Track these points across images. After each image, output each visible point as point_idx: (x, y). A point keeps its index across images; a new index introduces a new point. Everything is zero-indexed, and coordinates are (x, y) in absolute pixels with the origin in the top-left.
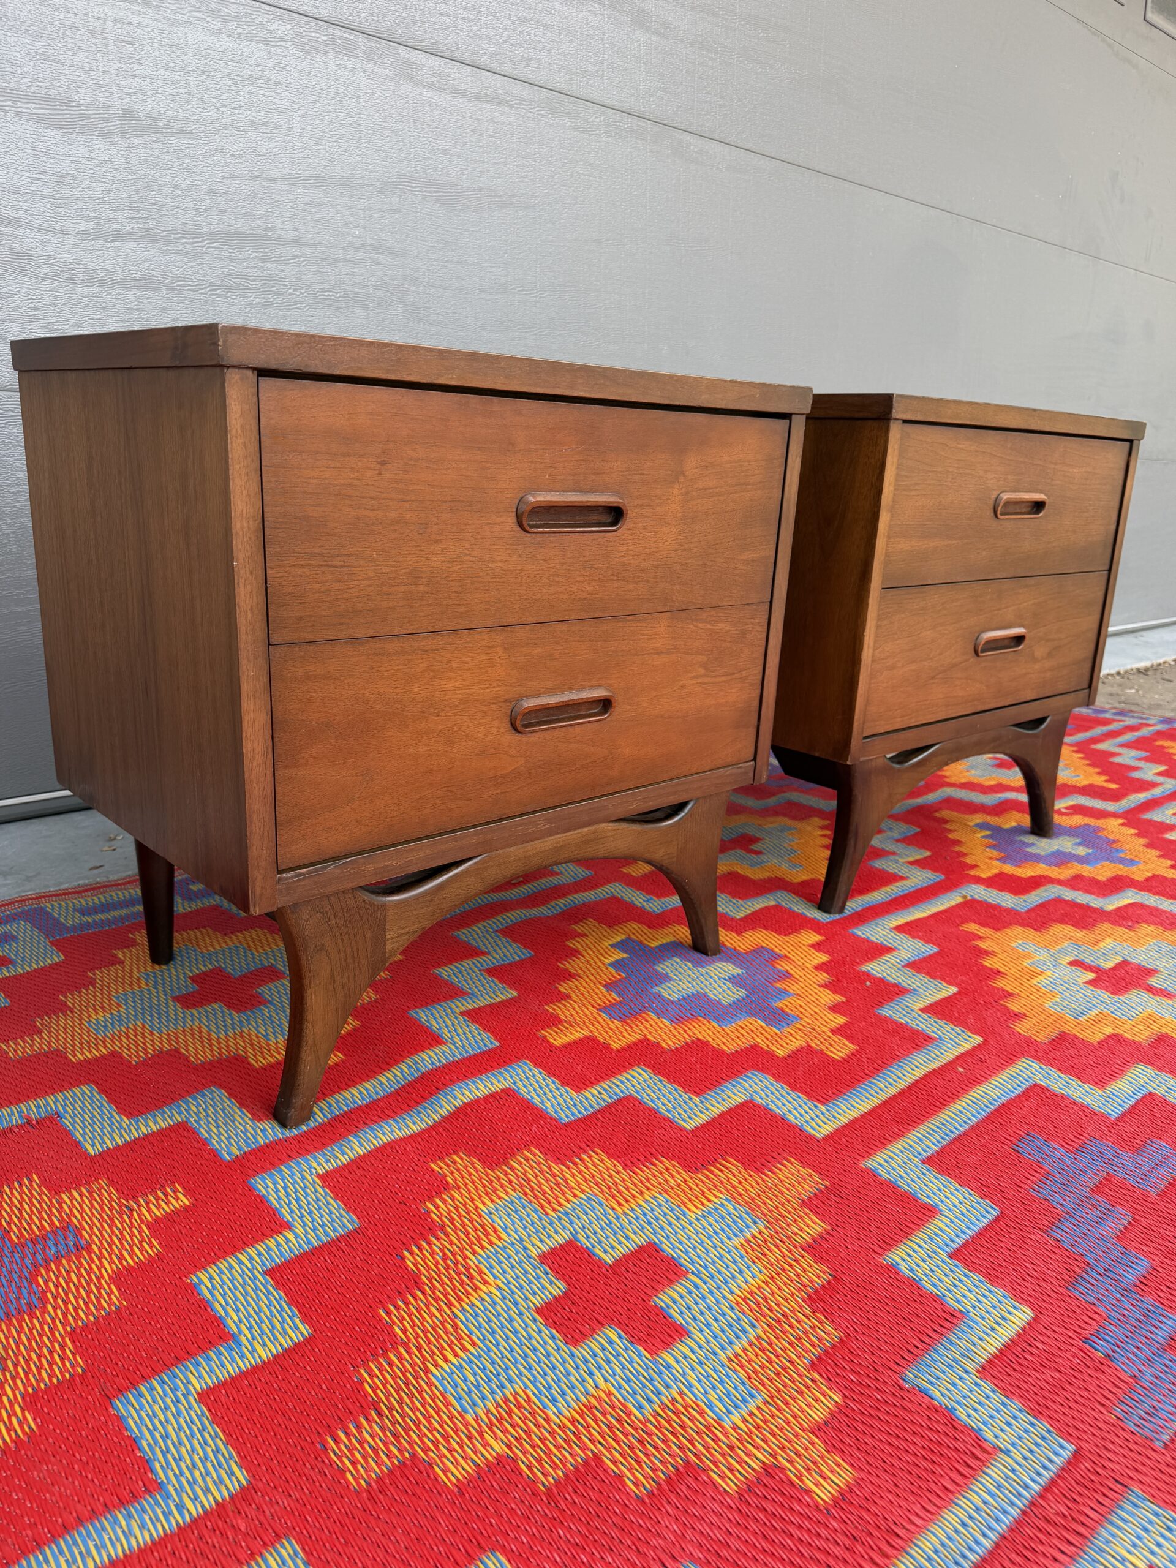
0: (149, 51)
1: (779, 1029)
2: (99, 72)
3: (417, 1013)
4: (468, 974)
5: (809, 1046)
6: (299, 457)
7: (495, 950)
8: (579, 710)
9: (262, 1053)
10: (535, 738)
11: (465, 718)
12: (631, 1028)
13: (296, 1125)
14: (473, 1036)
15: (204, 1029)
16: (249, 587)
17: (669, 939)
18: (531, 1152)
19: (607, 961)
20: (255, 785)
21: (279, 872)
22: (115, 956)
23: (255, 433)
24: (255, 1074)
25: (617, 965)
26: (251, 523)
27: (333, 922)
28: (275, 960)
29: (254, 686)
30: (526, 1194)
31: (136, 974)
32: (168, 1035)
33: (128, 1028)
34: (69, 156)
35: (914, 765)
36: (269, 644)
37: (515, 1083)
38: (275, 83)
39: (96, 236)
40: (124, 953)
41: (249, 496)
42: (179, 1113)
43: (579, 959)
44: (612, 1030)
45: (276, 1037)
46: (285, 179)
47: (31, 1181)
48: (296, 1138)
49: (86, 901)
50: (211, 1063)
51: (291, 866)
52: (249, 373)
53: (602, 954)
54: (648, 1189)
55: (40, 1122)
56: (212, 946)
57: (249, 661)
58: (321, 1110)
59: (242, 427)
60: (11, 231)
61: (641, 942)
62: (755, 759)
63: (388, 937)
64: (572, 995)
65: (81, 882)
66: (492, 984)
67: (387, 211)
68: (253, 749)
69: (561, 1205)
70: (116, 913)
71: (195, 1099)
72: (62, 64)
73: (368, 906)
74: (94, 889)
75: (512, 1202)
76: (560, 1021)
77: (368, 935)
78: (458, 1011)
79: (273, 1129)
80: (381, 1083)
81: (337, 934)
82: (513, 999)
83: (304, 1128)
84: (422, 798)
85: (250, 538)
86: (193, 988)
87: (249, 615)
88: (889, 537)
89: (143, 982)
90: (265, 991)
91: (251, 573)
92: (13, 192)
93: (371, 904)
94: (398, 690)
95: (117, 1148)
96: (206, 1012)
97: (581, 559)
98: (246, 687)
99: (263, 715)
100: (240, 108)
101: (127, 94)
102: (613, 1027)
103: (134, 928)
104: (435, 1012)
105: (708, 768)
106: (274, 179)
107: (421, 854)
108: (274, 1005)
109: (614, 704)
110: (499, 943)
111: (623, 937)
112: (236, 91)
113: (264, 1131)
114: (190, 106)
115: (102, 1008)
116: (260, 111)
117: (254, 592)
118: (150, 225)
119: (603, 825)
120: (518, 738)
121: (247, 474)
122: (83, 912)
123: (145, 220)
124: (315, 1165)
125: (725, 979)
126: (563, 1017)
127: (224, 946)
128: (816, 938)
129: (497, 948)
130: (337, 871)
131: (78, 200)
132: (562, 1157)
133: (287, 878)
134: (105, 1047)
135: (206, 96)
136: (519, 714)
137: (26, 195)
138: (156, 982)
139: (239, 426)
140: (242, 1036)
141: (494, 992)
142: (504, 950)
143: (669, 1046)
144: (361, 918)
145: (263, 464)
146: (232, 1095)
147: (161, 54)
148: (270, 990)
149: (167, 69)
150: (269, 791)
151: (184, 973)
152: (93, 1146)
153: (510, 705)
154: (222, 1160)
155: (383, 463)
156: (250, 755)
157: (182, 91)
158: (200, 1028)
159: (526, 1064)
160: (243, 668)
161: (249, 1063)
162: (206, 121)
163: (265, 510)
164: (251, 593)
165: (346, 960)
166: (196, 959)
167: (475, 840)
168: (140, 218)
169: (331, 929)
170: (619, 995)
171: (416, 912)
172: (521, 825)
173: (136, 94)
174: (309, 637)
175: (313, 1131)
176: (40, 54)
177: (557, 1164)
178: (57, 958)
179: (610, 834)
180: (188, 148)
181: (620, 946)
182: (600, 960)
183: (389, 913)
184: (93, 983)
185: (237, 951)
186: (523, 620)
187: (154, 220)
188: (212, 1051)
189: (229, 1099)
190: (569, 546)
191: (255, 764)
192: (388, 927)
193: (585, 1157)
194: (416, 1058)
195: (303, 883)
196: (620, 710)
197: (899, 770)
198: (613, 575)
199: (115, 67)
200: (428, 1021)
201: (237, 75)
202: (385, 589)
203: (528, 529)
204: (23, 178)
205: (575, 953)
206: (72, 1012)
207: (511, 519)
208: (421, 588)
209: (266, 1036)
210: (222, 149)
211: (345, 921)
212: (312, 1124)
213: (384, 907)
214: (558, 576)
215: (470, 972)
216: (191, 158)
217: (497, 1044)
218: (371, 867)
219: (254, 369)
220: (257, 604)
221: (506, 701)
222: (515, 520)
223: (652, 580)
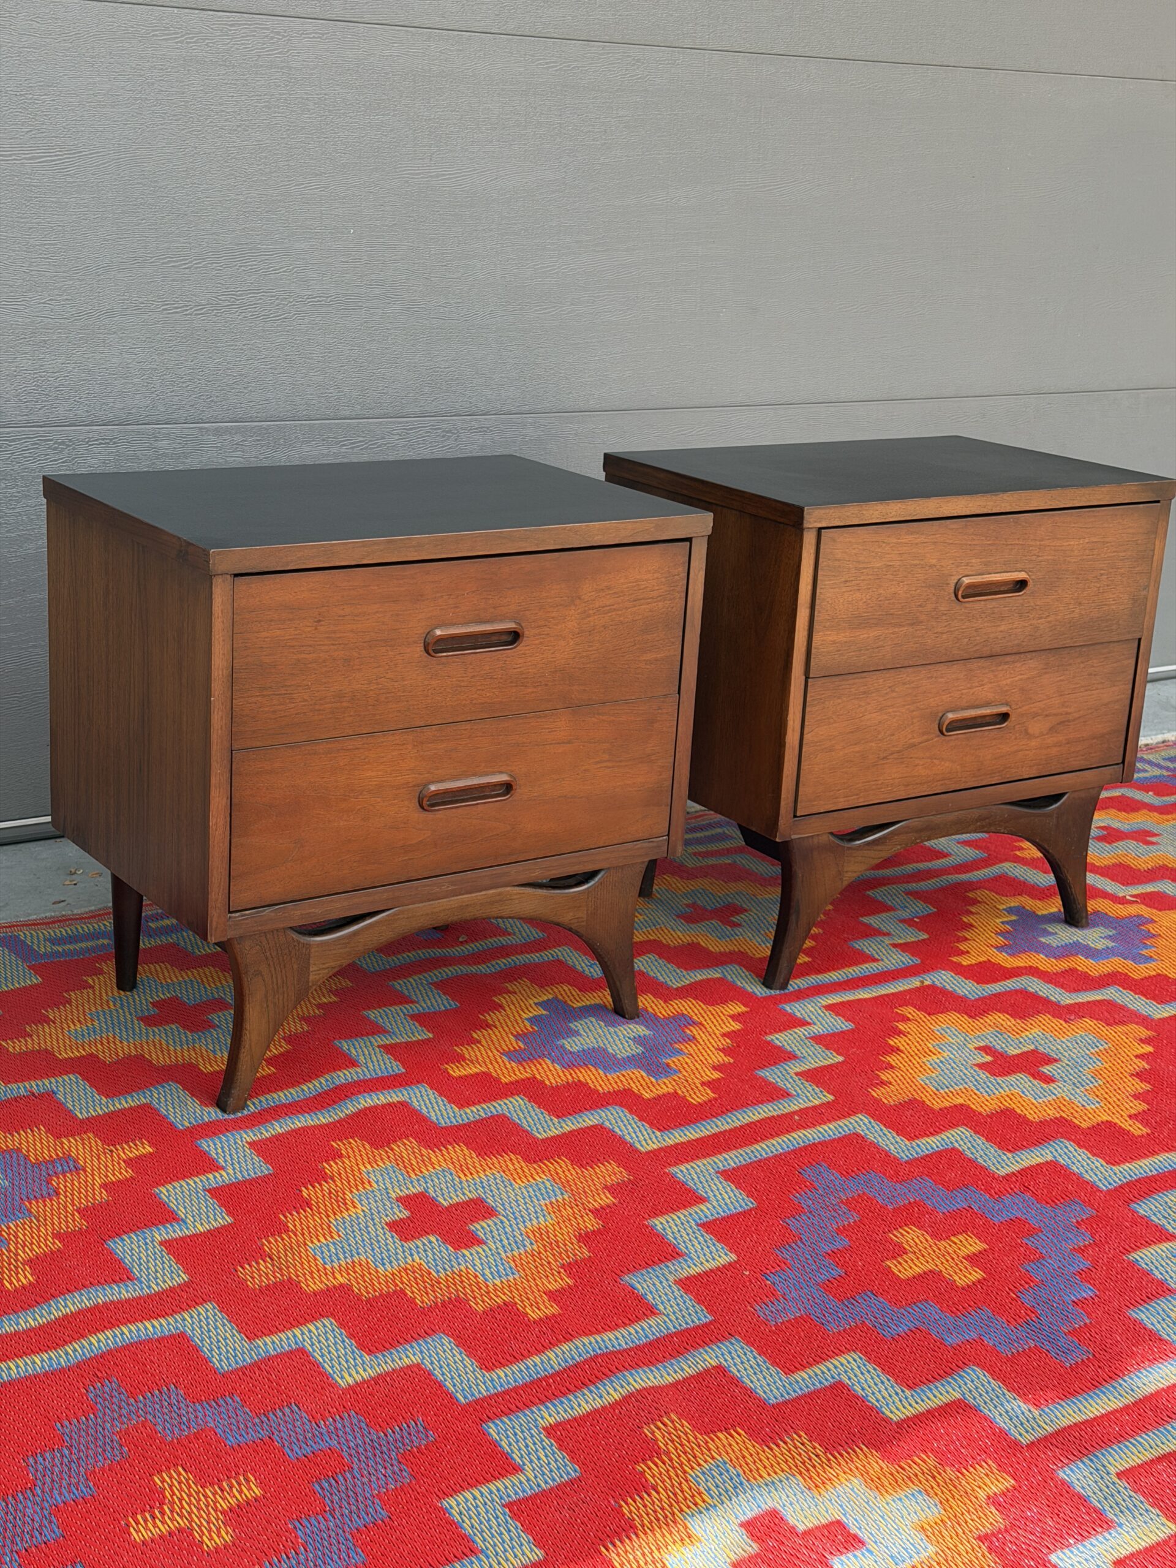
1: (656, 1079)
3: (340, 1043)
4: (394, 1017)
5: (676, 1093)
6: (259, 625)
7: (424, 1000)
8: (484, 792)
9: (210, 1063)
10: (440, 815)
11: (379, 800)
12: (525, 1068)
13: (234, 1112)
14: (385, 1064)
15: (164, 1042)
16: (220, 713)
17: (598, 1001)
18: (409, 1140)
19: (525, 1016)
21: (230, 912)
22: (86, 982)
23: (231, 614)
24: (204, 1077)
25: (533, 1020)
26: (223, 671)
27: (268, 954)
28: (225, 994)
29: (219, 780)
30: (398, 1165)
31: (105, 997)
32: (135, 1044)
33: (101, 1037)
35: (868, 843)
36: (232, 750)
37: (410, 1098)
40: (93, 980)
41: (224, 654)
42: (145, 1098)
43: (500, 1012)
44: (507, 1068)
45: (222, 1053)
47: (39, 1129)
48: (233, 1120)
49: (54, 932)
50: (170, 1066)
51: (240, 908)
52: (229, 577)
53: (522, 1010)
54: (490, 1168)
55: (42, 1095)
56: (171, 978)
57: (217, 763)
58: (254, 1104)
59: (222, 611)
61: (565, 1002)
62: (668, 835)
63: (311, 969)
64: (483, 1041)
65: (48, 914)
66: (413, 1027)
68: (216, 823)
69: (421, 1172)
70: (83, 945)
71: (157, 1089)
73: (296, 943)
74: (60, 921)
75: (386, 1169)
76: (464, 1059)
77: (295, 966)
78: (376, 1044)
79: (216, 1113)
80: (303, 1090)
81: (271, 964)
82: (428, 1040)
83: (240, 1115)
84: (342, 861)
85: (222, 681)
86: (153, 1011)
87: (219, 731)
89: (111, 1004)
90: (214, 1017)
91: (221, 704)
93: (299, 942)
94: (325, 780)
95: (100, 1116)
96: (165, 1030)
97: (481, 672)
98: (214, 781)
99: (225, 800)
102: (508, 1066)
103: (104, 958)
104: (356, 1043)
105: (616, 842)
107: (338, 905)
108: (222, 1029)
109: (514, 787)
110: (430, 993)
111: (550, 997)
113: (209, 1113)
115: (79, 1021)
117: (222, 716)
119: (508, 889)
120: (424, 815)
121: (224, 640)
122: (54, 941)
124: (245, 1136)
125: (629, 1038)
126: (467, 1056)
127: (181, 979)
128: (740, 1008)
129: (426, 998)
130: (272, 914)
132: (432, 1145)
133: (236, 917)
134: (84, 1050)
136: (426, 796)
138: (122, 1005)
139: (220, 611)
140: (194, 1050)
141: (412, 1033)
142: (433, 1001)
143: (551, 1083)
144: (290, 952)
145: (235, 632)
146: (185, 1088)
148: (219, 1017)
150: (225, 853)
151: (146, 999)
152: (81, 1113)
153: (419, 789)
154: (176, 1129)
155: (319, 621)
156: (214, 828)
158: (160, 1041)
159: (424, 1087)
160: (213, 768)
161: (199, 1069)
165: (277, 984)
166: (156, 989)
167: (385, 896)
169: (267, 959)
170: (525, 1044)
171: (334, 952)
172: (428, 885)
174: (259, 744)
175: (247, 1117)
177: (426, 1149)
178: (36, 980)
179: (514, 897)
181: (544, 1005)
182: (520, 1015)
183: (313, 950)
184: (69, 1002)
185: (192, 984)
186: (429, 723)
188: (170, 1058)
189: (183, 1091)
190: (471, 664)
191: (217, 833)
192: (311, 962)
193: (450, 1147)
194: (334, 1075)
195: (248, 922)
196: (521, 792)
198: (511, 682)
200: (348, 1050)
202: (317, 707)
203: (433, 654)
205: (499, 1007)
206: (54, 1023)
207: (420, 648)
208: (345, 704)
209: (214, 1051)
211: (277, 953)
212: (245, 1112)
213: (308, 946)
214: (461, 687)
215: (396, 1015)
217: (404, 1071)
218: (298, 913)
219: (231, 574)
220: (226, 724)
221: (414, 786)
222: (423, 649)
223: (550, 684)
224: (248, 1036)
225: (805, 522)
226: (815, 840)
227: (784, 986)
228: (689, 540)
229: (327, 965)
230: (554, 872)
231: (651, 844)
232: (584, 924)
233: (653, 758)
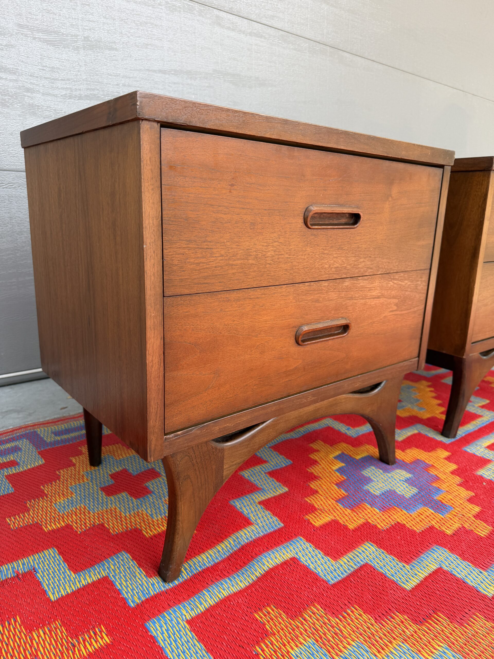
0: (96, 9)
1: (443, 515)
2: (73, 19)
3: (234, 502)
4: (259, 475)
5: (463, 527)
6: (184, 180)
7: (271, 460)
8: (330, 331)
9: (150, 527)
10: (308, 348)
11: (271, 338)
12: (358, 514)
13: (172, 581)
14: (268, 519)
15: (118, 510)
16: (152, 261)
17: (365, 454)
18: (316, 607)
19: (334, 468)
20: (153, 382)
21: (165, 434)
22: (71, 461)
23: (158, 163)
24: (146, 542)
25: (340, 471)
26: (155, 220)
27: (194, 461)
28: (155, 465)
29: (154, 322)
30: (317, 641)
31: (82, 473)
32: (98, 514)
33: (76, 509)
34: (58, 59)
35: (491, 357)
36: (164, 296)
37: (297, 554)
38: (156, 25)
39: (70, 97)
40: (76, 459)
41: (153, 203)
42: (104, 570)
43: (318, 466)
44: (346, 515)
45: (157, 516)
46: (160, 71)
47: (16, 621)
48: (171, 590)
49: (58, 427)
50: (122, 534)
51: (172, 430)
52: (155, 124)
53: (330, 464)
54: (394, 639)
55: (25, 575)
56: (122, 455)
57: (151, 307)
58: (186, 569)
59: (150, 158)
60: (29, 94)
61: (350, 456)
62: (419, 357)
63: (225, 467)
64: (319, 490)
65: (56, 416)
66: (273, 483)
67: (207, 87)
68: (152, 361)
69: (341, 651)
70: (73, 435)
71: (113, 560)
72: (56, 15)
73: (214, 450)
74: (62, 420)
75: (309, 647)
76: (316, 509)
78: (257, 501)
79: (158, 583)
80: (219, 551)
81: (197, 469)
82: (286, 493)
83: (176, 582)
84: (247, 385)
85: (154, 230)
86: (111, 482)
87: (152, 278)
88: (488, 235)
89: (85, 478)
90: (150, 485)
91: (154, 252)
92: (31, 76)
93: (216, 449)
94: (235, 322)
95: (68, 595)
96: (119, 498)
97: (336, 244)
98: (150, 323)
99: (159, 340)
100: (139, 37)
101: (86, 29)
102: (346, 513)
103: (81, 444)
104: (244, 501)
105: (395, 362)
106: (155, 71)
107: (244, 419)
108: (155, 494)
109: (350, 328)
110: (273, 455)
111: (340, 452)
112: (138, 29)
113: (153, 585)
114: (116, 36)
115: (63, 494)
116: (149, 39)
117: (156, 264)
118: (96, 92)
120: (301, 349)
121: (153, 189)
122: (57, 434)
123: (93, 90)
124: (184, 612)
125: (403, 481)
126: (317, 506)
127: (128, 455)
128: (446, 454)
129: (272, 458)
130: (199, 432)
131: (62, 80)
132: (335, 612)
133: (170, 438)
134: (64, 521)
135: (123, 31)
136: (301, 335)
137: (37, 77)
138: (92, 478)
139: (148, 158)
140: (138, 515)
141: (275, 488)
142: (276, 459)
143: (382, 527)
144: (210, 457)
145: (162, 183)
146: (134, 558)
147: (102, 11)
148: (153, 484)
149: (105, 17)
150: (161, 386)
151: (107, 472)
152: (53, 594)
153: (295, 330)
154: (129, 607)
155: (232, 185)
156: (150, 364)
157: (112, 28)
158: (115, 509)
159: (301, 539)
160: (148, 312)
161: (143, 534)
162: (123, 43)
163: (163, 213)
164: (154, 264)
165: (201, 483)
166: (113, 464)
168: (91, 89)
169: (193, 465)
170: (345, 491)
171: (240, 452)
172: (299, 398)
173: (90, 29)
174: (187, 292)
175: (181, 585)
176: (45, 10)
177: (333, 617)
178: (41, 462)
179: (343, 401)
180: (115, 56)
181: (340, 458)
182: (330, 468)
183: (226, 453)
184: (58, 478)
185: (135, 459)
186: (304, 280)
187: (98, 90)
188: (122, 525)
189: (132, 560)
190: (331, 237)
191: (153, 370)
192: (225, 462)
193: (349, 612)
194: (237, 534)
195: (179, 440)
196: (353, 331)
197: (485, 360)
198: (353, 253)
199: (81, 16)
200: (241, 508)
201: (139, 21)
202: (231, 262)
203: (310, 226)
204: (36, 69)
205: (315, 462)
206: (47, 497)
207: (301, 221)
208: (250, 262)
209: (152, 515)
210: (131, 56)
211: (201, 460)
212: (181, 580)
213: (222, 450)
214: (324, 254)
215: (260, 474)
216: (116, 60)
217: (282, 525)
218: (217, 428)
219: (158, 122)
220: (158, 271)
221: (293, 327)
222: (303, 221)
223: (372, 256)
224: (181, 525)
225: (493, 166)
226: (474, 358)
227: (454, 435)
229: (235, 462)
231: (410, 363)
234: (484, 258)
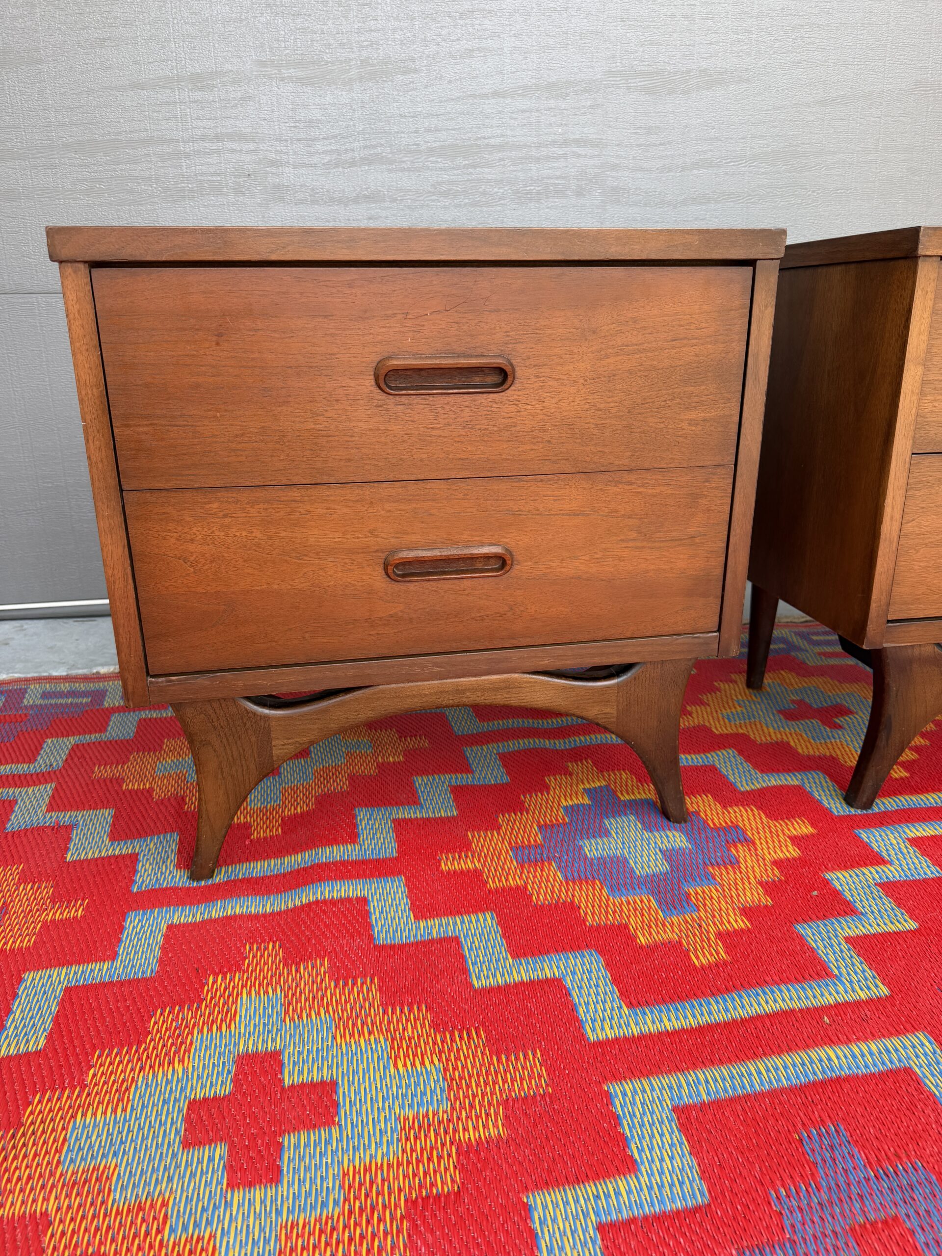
0: (382, 7)
1: (665, 915)
2: (343, 33)
3: (361, 811)
4: (437, 787)
5: (679, 942)
6: (136, 334)
7: (481, 771)
10: (417, 588)
11: (331, 564)
12: (523, 872)
13: (199, 880)
14: (383, 843)
16: (97, 443)
18: (322, 962)
19: (564, 804)
20: (118, 604)
21: (151, 676)
23: (92, 316)
25: (571, 810)
26: (95, 390)
27: (217, 724)
29: (110, 524)
30: (286, 997)
34: (318, 105)
36: (121, 490)
37: (374, 894)
38: (490, 12)
39: (337, 165)
41: (88, 368)
42: (141, 846)
43: (543, 795)
44: (503, 869)
46: (495, 94)
51: (163, 672)
52: (81, 266)
53: (566, 796)
54: (381, 1031)
55: (63, 827)
57: (103, 503)
58: (225, 872)
60: (274, 170)
61: (615, 793)
62: (719, 630)
63: (273, 743)
64: (503, 828)
66: (446, 801)
67: (591, 107)
68: (114, 575)
71: (158, 838)
72: (316, 33)
73: (250, 715)
76: (468, 848)
77: (253, 739)
78: (394, 817)
80: (283, 863)
81: (222, 734)
82: (449, 818)
85: (95, 403)
87: (100, 465)
91: (98, 431)
93: (256, 714)
94: (254, 535)
95: (85, 860)
97: (459, 419)
98: (102, 525)
100: (458, 39)
101: (363, 47)
102: (508, 866)
104: (375, 813)
105: (648, 634)
106: (486, 96)
109: (510, 562)
110: (492, 765)
111: (604, 783)
112: (454, 26)
113: (174, 877)
114: (415, 46)
116: (474, 39)
117: (103, 448)
118: (379, 150)
119: (516, 675)
121: (87, 350)
123: (375, 147)
124: (177, 915)
125: (661, 849)
126: (474, 845)
128: (804, 828)
129: (485, 769)
130: (207, 683)
131: (324, 138)
132: (341, 975)
133: (157, 683)
134: (150, 783)
135: (429, 35)
136: (394, 564)
137: (286, 141)
139: (76, 310)
141: (439, 808)
142: (489, 772)
143: (537, 900)
144: (245, 724)
145: (103, 341)
146: (181, 843)
147: (392, 8)
149: (397, 19)
150: (132, 610)
152: (73, 854)
153: (382, 556)
154: (131, 892)
155: (220, 335)
156: (111, 579)
157: (409, 34)
159: (400, 880)
160: (98, 509)
162: (428, 56)
163: (108, 380)
164: (100, 447)
165: (232, 756)
167: (351, 673)
168: (371, 145)
169: (216, 729)
170: (544, 837)
171: (301, 727)
172: (404, 665)
173: (371, 45)
174: (162, 486)
176: (299, 29)
179: (525, 685)
180: (413, 82)
181: (592, 792)
182: (559, 802)
183: (274, 724)
186: (391, 478)
187: (382, 145)
189: (177, 844)
190: (443, 408)
191: (116, 586)
192: (274, 735)
193: (359, 982)
195: (173, 688)
196: (521, 569)
198: (501, 436)
199: (356, 27)
200: (361, 821)
201: (457, 12)
202: (233, 446)
203: (389, 391)
204: (284, 128)
205: (544, 789)
207: (370, 381)
208: (271, 445)
210: (441, 77)
211: (228, 724)
212: (209, 882)
213: (269, 719)
214: (431, 435)
215: (440, 785)
216: (415, 89)
217: (395, 855)
218: (240, 683)
219: (85, 262)
220: (107, 457)
221: (377, 551)
222: (373, 383)
223: (555, 441)
224: (205, 807)
225: (920, 246)
226: (916, 652)
227: (868, 805)
228: (751, 263)
229: (293, 740)
230: (569, 662)
231: (696, 640)
232: (614, 720)
233: (697, 540)
234: (912, 447)
